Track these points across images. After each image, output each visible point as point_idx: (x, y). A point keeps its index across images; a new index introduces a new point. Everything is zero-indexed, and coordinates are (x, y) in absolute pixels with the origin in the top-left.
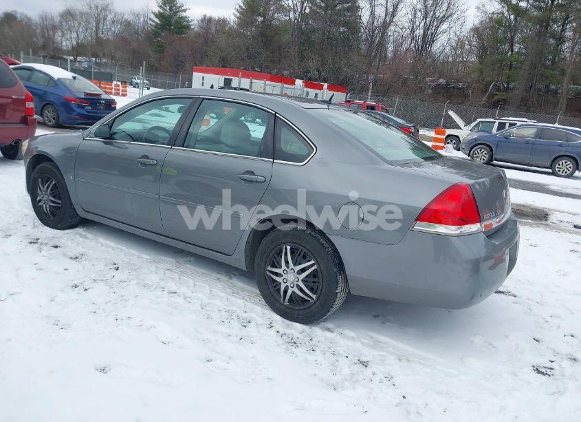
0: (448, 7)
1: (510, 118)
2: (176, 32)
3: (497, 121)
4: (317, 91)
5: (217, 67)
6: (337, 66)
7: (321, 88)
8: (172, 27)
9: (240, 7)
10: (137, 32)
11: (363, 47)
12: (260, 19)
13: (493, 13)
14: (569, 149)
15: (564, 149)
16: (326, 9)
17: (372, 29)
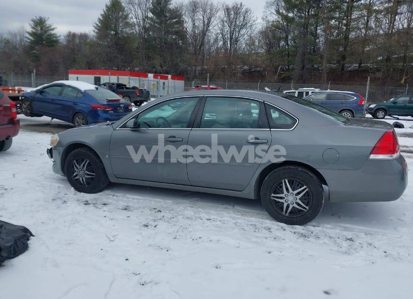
0: (244, 19)
1: (304, 89)
2: (47, 46)
3: (297, 91)
4: (163, 81)
5: (85, 69)
6: (175, 62)
7: (166, 78)
8: (44, 42)
9: (97, 25)
10: (15, 48)
11: (191, 49)
12: (113, 32)
13: (273, 22)
14: (348, 105)
15: (344, 105)
16: (160, 23)
17: (194, 36)
